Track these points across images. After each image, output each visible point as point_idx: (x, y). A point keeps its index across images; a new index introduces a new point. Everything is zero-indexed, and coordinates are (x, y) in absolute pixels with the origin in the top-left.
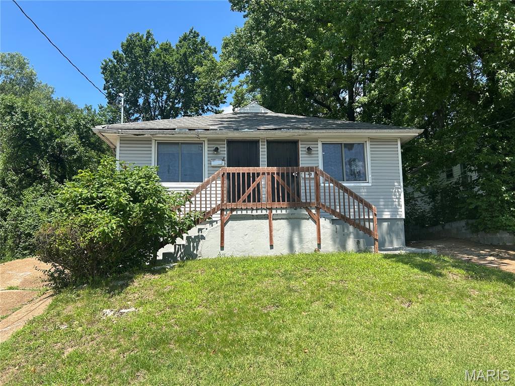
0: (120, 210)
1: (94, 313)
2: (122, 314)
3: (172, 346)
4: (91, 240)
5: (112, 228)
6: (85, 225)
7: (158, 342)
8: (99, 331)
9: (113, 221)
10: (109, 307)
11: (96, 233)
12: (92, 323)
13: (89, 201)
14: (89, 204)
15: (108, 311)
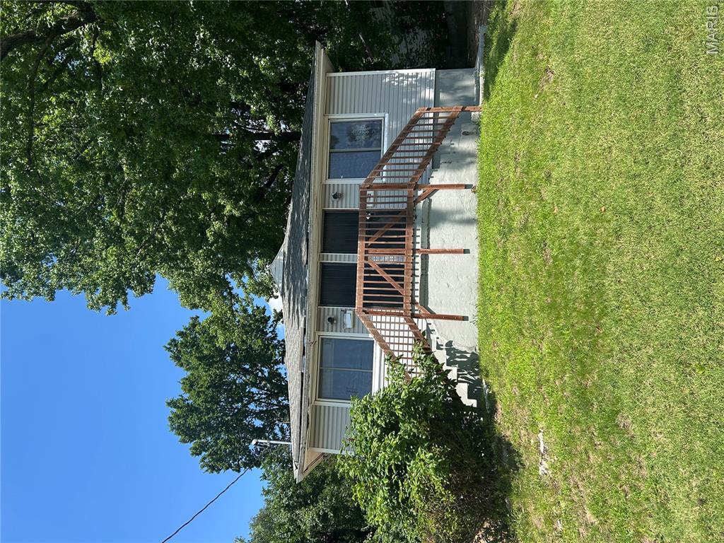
0: (409, 447)
1: (543, 487)
2: (545, 450)
3: (590, 383)
4: (447, 487)
5: (431, 458)
6: (426, 493)
7: (584, 401)
8: (566, 478)
9: (422, 456)
10: (537, 469)
11: (437, 481)
12: (555, 489)
13: (393, 488)
14: (398, 489)
15: (541, 468)
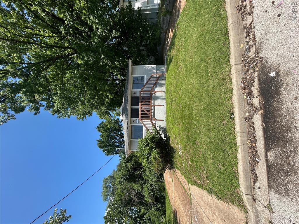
0: (151, 149)
1: (180, 157)
2: (181, 149)
3: (190, 134)
4: (159, 157)
5: (156, 151)
6: (155, 159)
7: (188, 138)
8: (185, 155)
9: (154, 151)
10: (179, 153)
11: (157, 156)
12: (183, 157)
13: (148, 158)
14: (149, 158)
15: (180, 153)
